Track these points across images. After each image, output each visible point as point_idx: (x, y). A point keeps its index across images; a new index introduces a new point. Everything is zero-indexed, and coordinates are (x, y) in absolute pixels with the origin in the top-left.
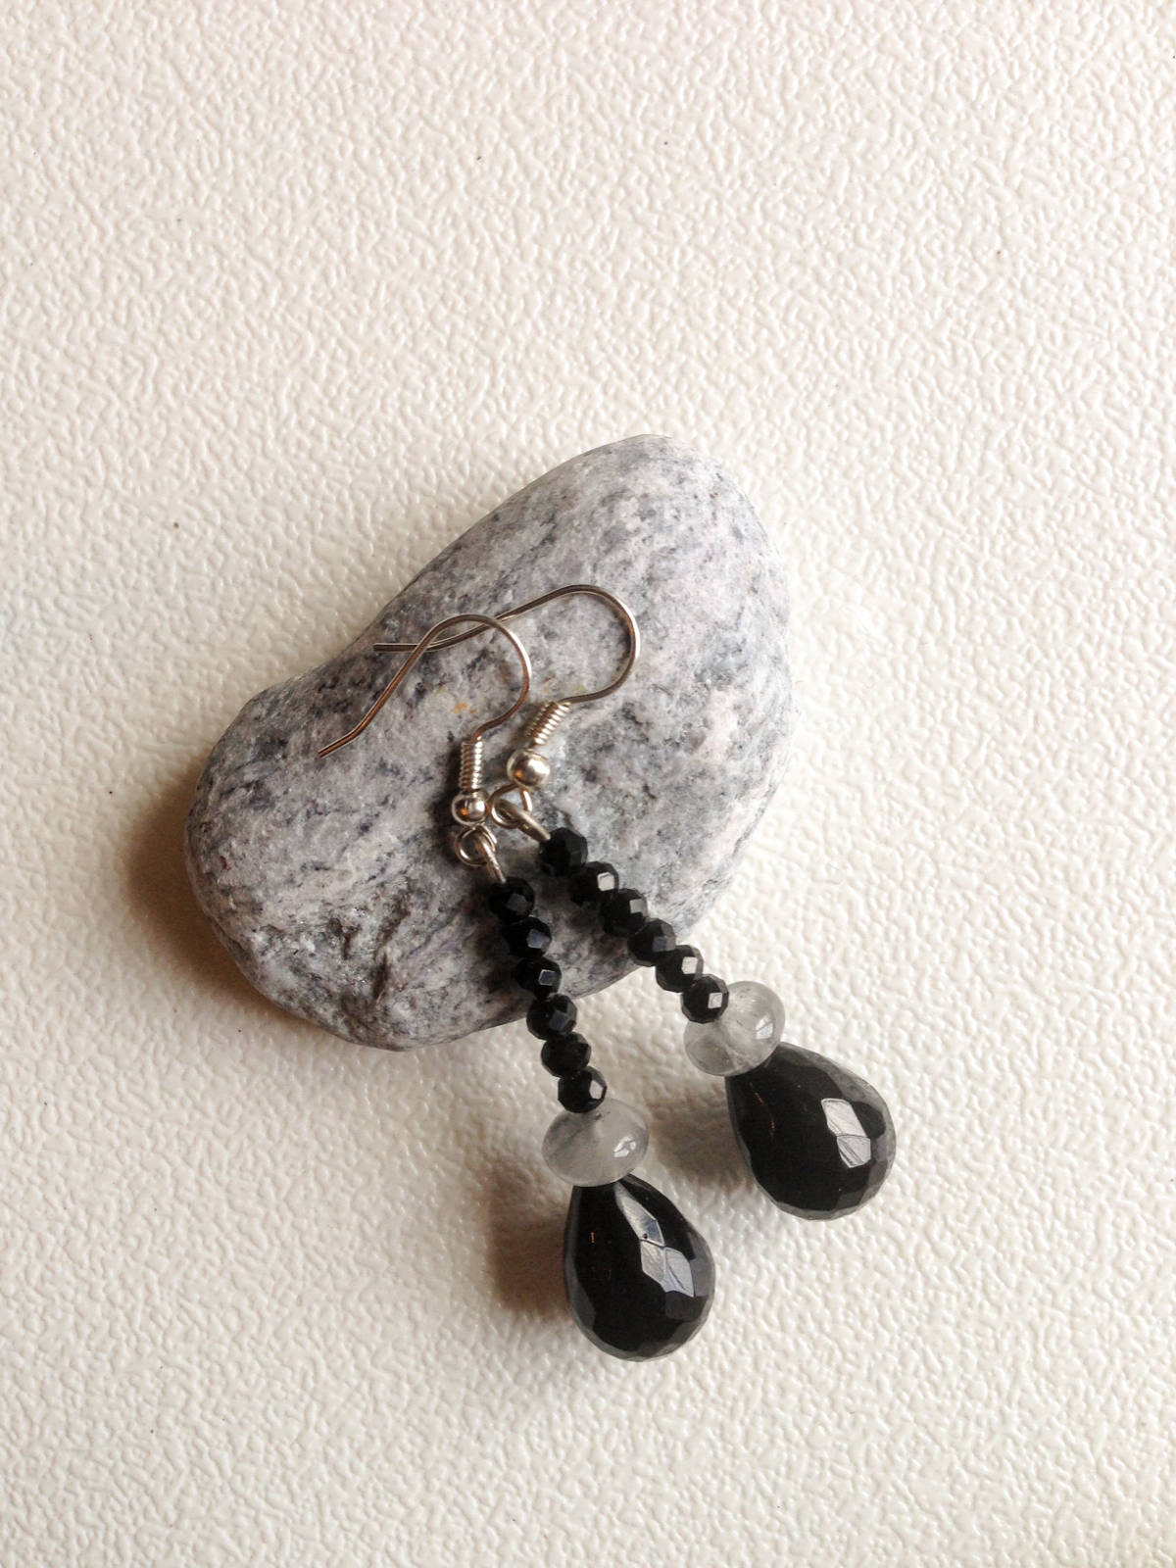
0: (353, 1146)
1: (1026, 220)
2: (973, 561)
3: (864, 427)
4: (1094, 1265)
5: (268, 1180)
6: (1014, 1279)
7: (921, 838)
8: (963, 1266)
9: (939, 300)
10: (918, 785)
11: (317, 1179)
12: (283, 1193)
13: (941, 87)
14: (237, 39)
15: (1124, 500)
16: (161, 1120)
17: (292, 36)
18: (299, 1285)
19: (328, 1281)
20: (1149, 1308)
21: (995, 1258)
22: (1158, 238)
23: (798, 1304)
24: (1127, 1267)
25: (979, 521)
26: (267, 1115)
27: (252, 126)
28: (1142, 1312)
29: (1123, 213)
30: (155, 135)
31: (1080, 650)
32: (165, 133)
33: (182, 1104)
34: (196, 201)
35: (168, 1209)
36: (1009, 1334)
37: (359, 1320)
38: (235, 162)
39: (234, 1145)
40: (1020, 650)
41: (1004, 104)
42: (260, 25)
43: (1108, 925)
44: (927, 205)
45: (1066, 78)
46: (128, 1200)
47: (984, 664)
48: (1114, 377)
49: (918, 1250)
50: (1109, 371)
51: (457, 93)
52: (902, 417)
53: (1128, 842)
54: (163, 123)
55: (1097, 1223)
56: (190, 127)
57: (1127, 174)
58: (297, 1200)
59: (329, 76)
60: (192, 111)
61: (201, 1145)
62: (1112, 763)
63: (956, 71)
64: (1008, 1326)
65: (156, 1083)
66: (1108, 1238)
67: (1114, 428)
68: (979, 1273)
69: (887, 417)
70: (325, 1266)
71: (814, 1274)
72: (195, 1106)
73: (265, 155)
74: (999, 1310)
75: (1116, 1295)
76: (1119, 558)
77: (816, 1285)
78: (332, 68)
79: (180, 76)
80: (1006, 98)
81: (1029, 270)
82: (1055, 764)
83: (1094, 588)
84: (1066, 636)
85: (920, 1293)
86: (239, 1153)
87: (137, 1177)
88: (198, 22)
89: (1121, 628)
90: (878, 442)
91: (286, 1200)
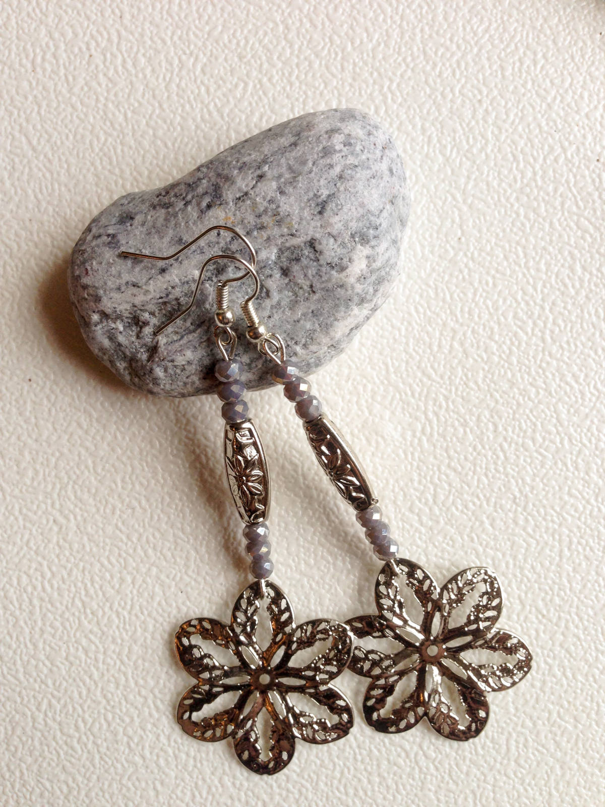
0: (124, 703)
1: (474, 221)
2: (447, 399)
3: (390, 329)
4: (505, 762)
5: (80, 720)
6: (465, 769)
7: (419, 542)
8: (439, 763)
9: (429, 264)
10: (418, 515)
11: (105, 719)
12: (88, 727)
13: (431, 150)
14: (60, 123)
15: (524, 367)
16: (25, 689)
17: (89, 122)
18: (98, 771)
19: (112, 770)
20: (533, 782)
21: (456, 758)
22: (543, 230)
23: (355, 782)
24: (522, 762)
25: (450, 378)
26: (78, 686)
27: (68, 170)
28: (529, 785)
29: (525, 217)
30: (17, 175)
31: (501, 446)
32: (22, 173)
33: (35, 681)
34: (39, 211)
35: (30, 733)
36: (462, 796)
37: (128, 789)
38: (60, 190)
39: (62, 702)
40: (470, 445)
41: (464, 159)
42: (72, 115)
43: (514, 587)
44: (423, 213)
45: (497, 144)
46: (9, 728)
47: (452, 452)
48: (519, 304)
49: (416, 754)
50: (516, 301)
51: (176, 154)
52: (409, 323)
53: (525, 545)
54: (21, 168)
55: (507, 740)
56: (35, 170)
57: (528, 196)
58: (95, 730)
59: (108, 143)
60: (36, 162)
61: (45, 701)
62: (517, 505)
63: (439, 141)
64: (461, 792)
65: (22, 670)
66: (513, 748)
67: (518, 330)
68: (447, 766)
69: (402, 324)
70: (110, 763)
71: (363, 767)
72: (42, 682)
73: (76, 185)
74: (457, 785)
75: (516, 776)
76: (521, 398)
77: (364, 773)
78: (110, 139)
79: (30, 142)
80: (465, 156)
81: (476, 248)
82: (488, 504)
83: (508, 413)
84: (494, 438)
85: (417, 776)
86: (65, 706)
87: (13, 717)
88: (39, 113)
89: (522, 434)
90: (397, 337)
91: (89, 730)
